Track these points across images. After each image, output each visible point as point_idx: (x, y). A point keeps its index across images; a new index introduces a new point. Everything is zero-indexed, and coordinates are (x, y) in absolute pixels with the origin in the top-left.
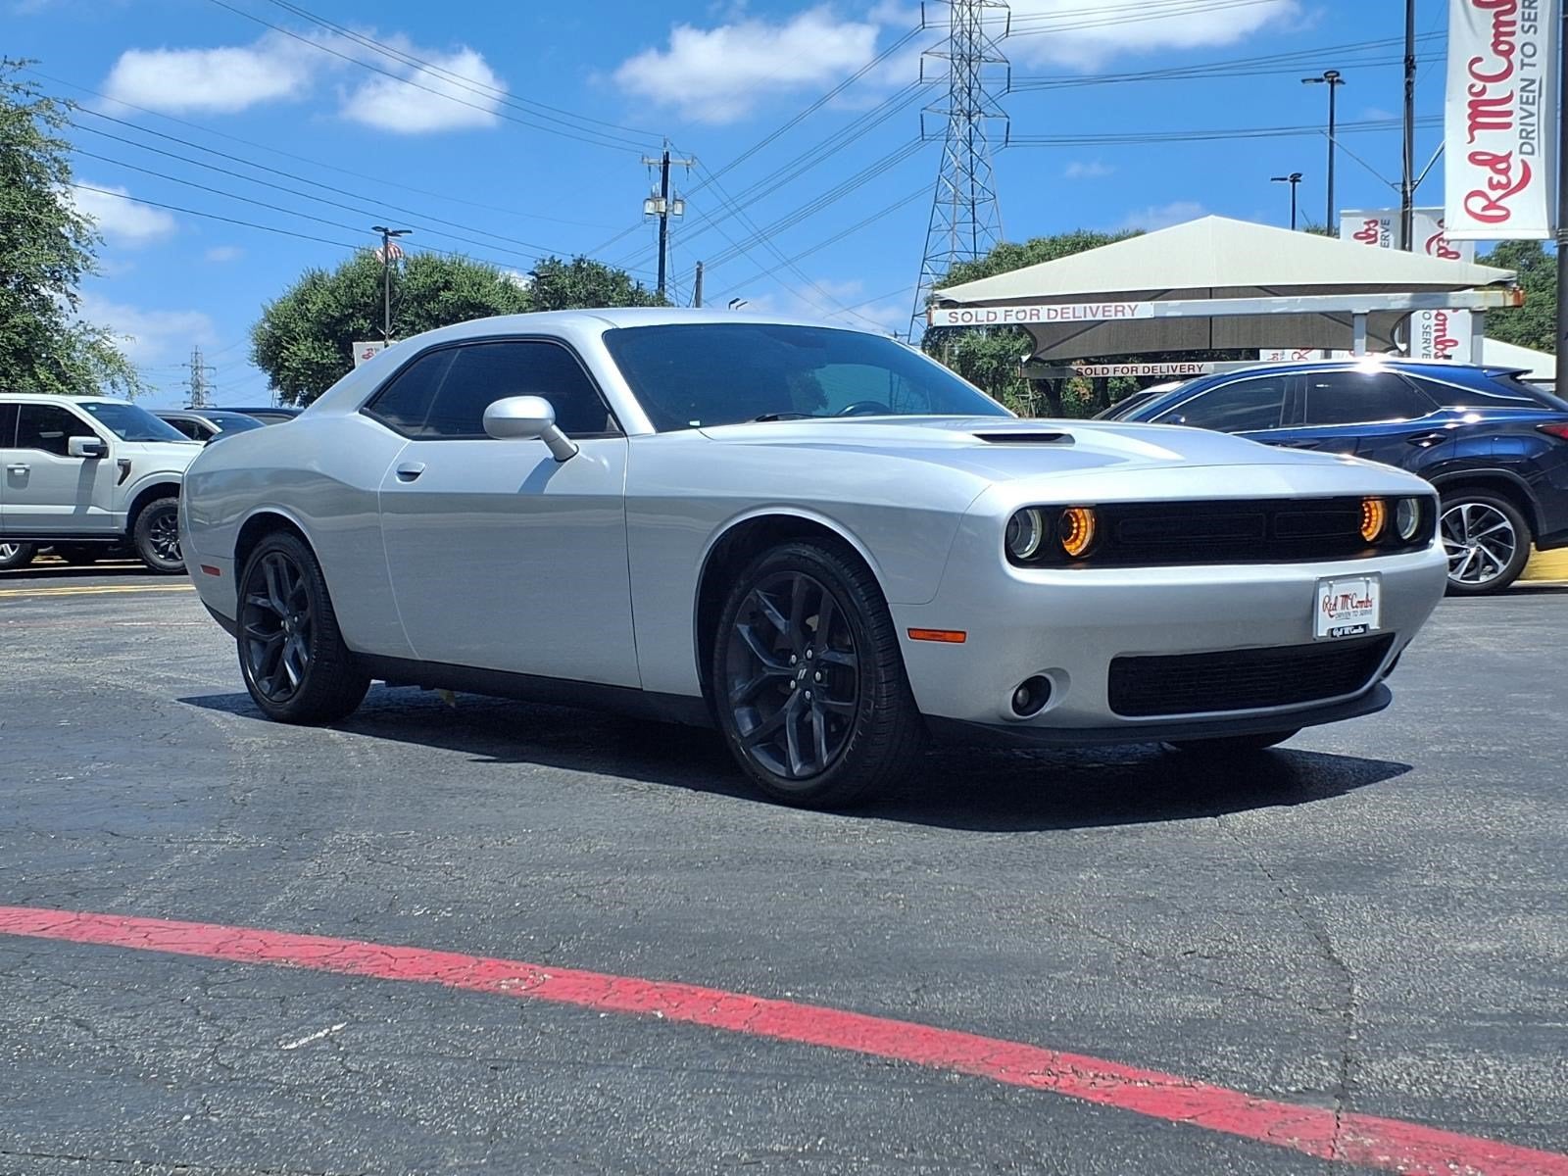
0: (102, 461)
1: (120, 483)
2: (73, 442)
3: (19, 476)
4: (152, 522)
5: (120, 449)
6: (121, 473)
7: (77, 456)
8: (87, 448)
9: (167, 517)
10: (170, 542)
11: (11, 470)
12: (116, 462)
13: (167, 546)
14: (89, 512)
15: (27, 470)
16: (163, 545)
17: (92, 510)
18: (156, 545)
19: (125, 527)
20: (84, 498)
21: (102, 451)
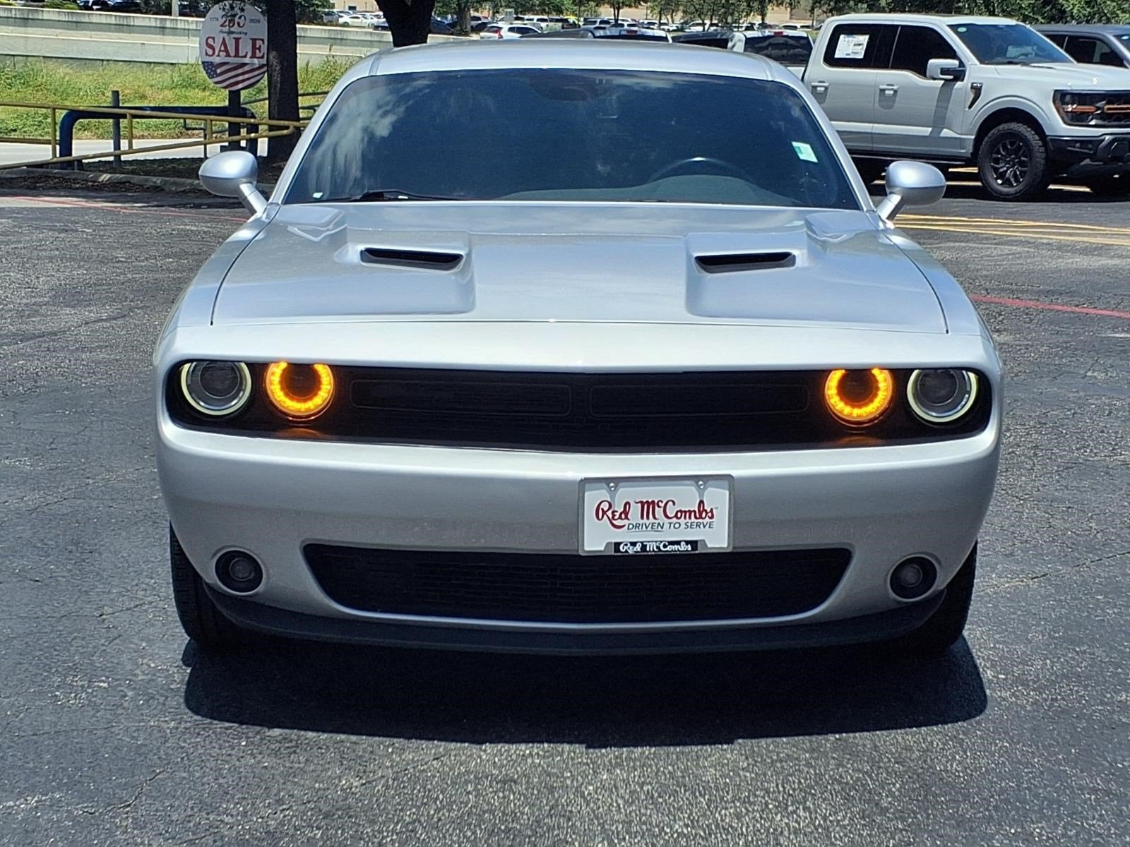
0: (959, 84)
1: (970, 107)
2: (932, 64)
3: (889, 96)
4: (993, 147)
5: (976, 71)
6: (972, 96)
7: (934, 79)
8: (944, 71)
9: (1007, 142)
10: (1008, 168)
11: (883, 91)
12: (970, 85)
13: (1006, 171)
14: (942, 135)
15: (896, 92)
16: (1001, 170)
17: (946, 133)
18: (996, 170)
19: (971, 151)
20: (939, 121)
21: (958, 75)
